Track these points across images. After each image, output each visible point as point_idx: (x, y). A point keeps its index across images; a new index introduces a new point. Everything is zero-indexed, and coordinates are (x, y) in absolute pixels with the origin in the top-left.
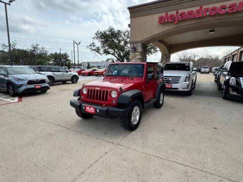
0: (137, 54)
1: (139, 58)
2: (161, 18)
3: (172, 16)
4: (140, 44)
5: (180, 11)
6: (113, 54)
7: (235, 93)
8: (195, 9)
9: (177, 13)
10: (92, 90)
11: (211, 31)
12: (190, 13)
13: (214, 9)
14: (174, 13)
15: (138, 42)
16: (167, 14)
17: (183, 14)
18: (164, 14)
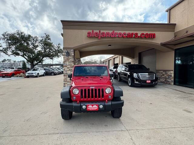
0: (70, 57)
1: (72, 61)
2: (89, 33)
3: (96, 33)
4: (73, 50)
5: (102, 31)
6: (23, 56)
7: (137, 82)
8: (110, 32)
9: (100, 32)
10: (85, 90)
11: (109, 46)
12: (108, 34)
13: (120, 34)
14: (98, 31)
15: (70, 48)
16: (93, 31)
17: (103, 33)
18: (91, 31)
